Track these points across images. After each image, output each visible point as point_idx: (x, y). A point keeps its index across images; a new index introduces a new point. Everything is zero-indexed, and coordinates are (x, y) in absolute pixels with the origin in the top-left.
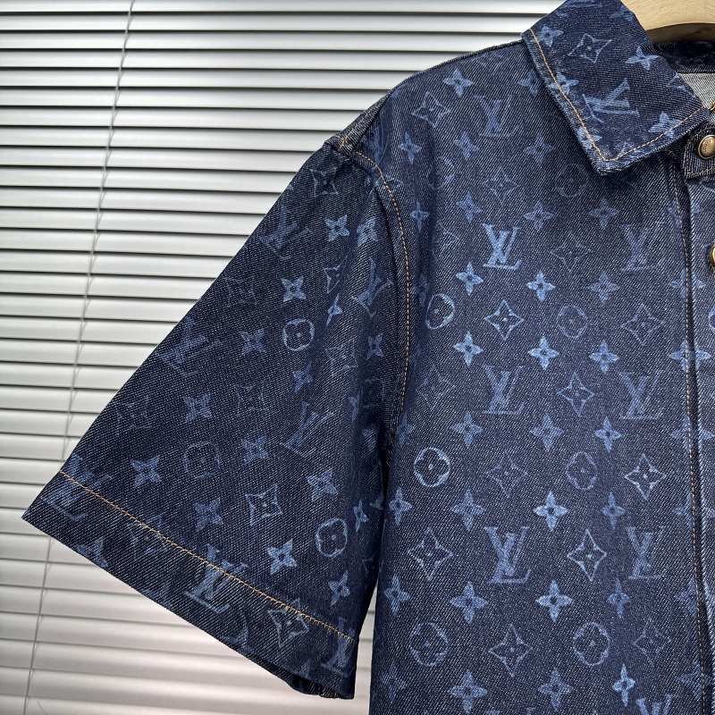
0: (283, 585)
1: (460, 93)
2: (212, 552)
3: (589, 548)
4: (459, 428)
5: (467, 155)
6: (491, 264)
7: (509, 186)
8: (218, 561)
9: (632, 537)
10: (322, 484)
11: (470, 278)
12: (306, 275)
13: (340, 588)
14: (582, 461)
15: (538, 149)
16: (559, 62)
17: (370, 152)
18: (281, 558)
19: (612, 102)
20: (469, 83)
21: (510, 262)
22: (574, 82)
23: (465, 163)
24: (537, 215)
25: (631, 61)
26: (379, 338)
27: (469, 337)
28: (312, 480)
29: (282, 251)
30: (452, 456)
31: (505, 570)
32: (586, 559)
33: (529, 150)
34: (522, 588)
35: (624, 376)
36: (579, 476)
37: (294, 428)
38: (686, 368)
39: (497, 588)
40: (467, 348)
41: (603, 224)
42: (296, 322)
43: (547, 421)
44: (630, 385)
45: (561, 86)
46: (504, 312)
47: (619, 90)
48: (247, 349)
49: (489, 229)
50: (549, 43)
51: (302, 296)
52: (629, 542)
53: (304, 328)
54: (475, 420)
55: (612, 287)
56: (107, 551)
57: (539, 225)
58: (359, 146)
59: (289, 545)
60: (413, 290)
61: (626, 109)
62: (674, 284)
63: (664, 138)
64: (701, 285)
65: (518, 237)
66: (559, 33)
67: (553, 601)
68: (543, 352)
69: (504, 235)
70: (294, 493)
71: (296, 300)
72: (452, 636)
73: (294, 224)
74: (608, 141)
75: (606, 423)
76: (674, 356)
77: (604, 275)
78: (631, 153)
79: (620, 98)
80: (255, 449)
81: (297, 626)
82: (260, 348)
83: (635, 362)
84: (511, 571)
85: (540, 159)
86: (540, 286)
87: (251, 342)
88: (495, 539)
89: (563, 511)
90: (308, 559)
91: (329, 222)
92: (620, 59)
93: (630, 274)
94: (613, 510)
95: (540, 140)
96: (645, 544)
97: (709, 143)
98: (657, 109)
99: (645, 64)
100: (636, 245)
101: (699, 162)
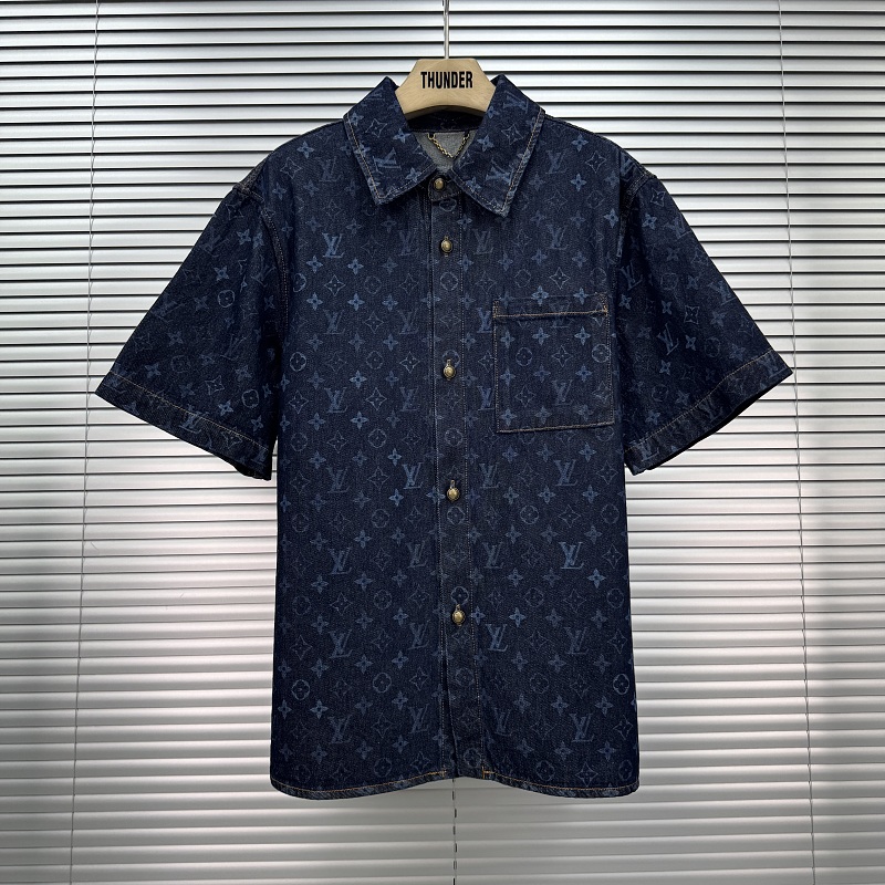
0: (227, 420)
1: (307, 156)
2: (190, 408)
3: (376, 395)
4: (310, 342)
5: (312, 194)
6: (327, 255)
7: (337, 210)
8: (194, 411)
9: (403, 392)
10: (243, 373)
11: (315, 264)
12: (228, 265)
13: (258, 423)
14: (375, 356)
15: (352, 189)
16: (360, 136)
17: (259, 192)
18: (225, 408)
19: (387, 161)
20: (312, 150)
21: (338, 254)
22: (369, 149)
23: (311, 198)
24: (353, 226)
25: (395, 138)
26: (271, 298)
27: (315, 295)
28: (237, 371)
29: (213, 252)
30: (307, 356)
31: (334, 407)
32: (376, 400)
33: (347, 189)
34: (343, 415)
35: (400, 312)
36: (373, 363)
37: (226, 348)
38: (429, 307)
39: (331, 415)
40: (314, 301)
42: (225, 292)
43: (357, 337)
44: (403, 317)
45: (361, 151)
46: (335, 281)
47: (391, 154)
48: (198, 307)
49: (326, 235)
50: (356, 124)
51: (227, 277)
52: (401, 394)
53: (229, 294)
54: (319, 338)
55: (394, 265)
56: (137, 408)
57: (354, 232)
58: (254, 189)
59: (229, 402)
60: (287, 271)
61: (395, 165)
62: (424, 262)
63: (413, 183)
64: (436, 262)
65: (342, 239)
66: (362, 117)
67: (359, 420)
68: (356, 302)
69: (334, 238)
70: (229, 378)
71: (224, 279)
72: (310, 437)
73: (219, 237)
74: (383, 186)
75: (390, 336)
76: (424, 300)
77: (390, 259)
78: (395, 192)
79: (392, 159)
80: (208, 359)
81: (236, 439)
82: (205, 305)
83: (405, 305)
84: (337, 407)
85: (353, 194)
86: (355, 266)
87: (200, 303)
88: (330, 394)
89: (364, 379)
90: (239, 409)
91: (239, 234)
92: (389, 137)
93: (403, 258)
94: (392, 378)
95: (353, 183)
96: (410, 395)
97: (439, 182)
98: (409, 166)
99: (403, 139)
100: (405, 241)
101: (436, 194)
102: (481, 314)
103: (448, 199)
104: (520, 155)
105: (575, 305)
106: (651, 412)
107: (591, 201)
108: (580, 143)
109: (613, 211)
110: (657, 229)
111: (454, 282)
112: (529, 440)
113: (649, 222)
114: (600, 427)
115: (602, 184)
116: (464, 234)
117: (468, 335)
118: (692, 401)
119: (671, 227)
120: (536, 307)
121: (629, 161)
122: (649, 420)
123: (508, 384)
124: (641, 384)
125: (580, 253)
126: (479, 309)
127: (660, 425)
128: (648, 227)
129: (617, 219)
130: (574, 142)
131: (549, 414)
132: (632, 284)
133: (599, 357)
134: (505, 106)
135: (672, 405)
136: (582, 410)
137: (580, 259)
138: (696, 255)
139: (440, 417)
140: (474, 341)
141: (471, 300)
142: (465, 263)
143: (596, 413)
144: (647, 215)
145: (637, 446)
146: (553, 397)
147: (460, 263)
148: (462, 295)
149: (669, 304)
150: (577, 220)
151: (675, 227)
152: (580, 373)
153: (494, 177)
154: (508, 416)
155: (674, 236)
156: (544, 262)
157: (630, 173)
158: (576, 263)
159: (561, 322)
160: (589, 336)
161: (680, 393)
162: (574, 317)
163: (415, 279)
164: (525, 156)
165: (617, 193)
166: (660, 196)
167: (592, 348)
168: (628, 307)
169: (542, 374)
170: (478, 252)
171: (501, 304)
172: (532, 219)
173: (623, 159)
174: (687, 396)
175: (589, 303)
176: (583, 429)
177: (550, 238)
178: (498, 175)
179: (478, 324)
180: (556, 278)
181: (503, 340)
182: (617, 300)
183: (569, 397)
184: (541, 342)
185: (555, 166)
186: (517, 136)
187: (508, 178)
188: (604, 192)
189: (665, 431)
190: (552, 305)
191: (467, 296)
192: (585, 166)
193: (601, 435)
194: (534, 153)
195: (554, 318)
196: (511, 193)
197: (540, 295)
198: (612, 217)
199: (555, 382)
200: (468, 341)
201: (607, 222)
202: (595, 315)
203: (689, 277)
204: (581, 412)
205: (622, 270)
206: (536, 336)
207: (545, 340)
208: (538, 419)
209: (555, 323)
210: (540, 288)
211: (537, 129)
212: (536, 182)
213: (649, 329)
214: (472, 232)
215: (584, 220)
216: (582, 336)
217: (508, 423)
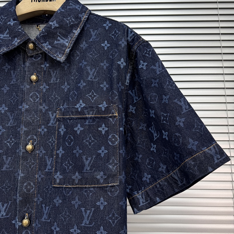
9: (5, 159)
19: (5, 36)
25: (8, 23)
35: (9, 114)
38: (23, 110)
41: (6, 71)
44: (10, 116)
47: (7, 32)
55: (8, 88)
61: (8, 37)
62: (22, 87)
63: (15, 45)
64: (28, 87)
76: (20, 107)
77: (6, 85)
78: (4, 50)
79: (7, 34)
83: (11, 110)
92: (6, 23)
93: (12, 84)
96: (8, 160)
97: (31, 45)
98: (15, 37)
99: (12, 24)
100: (13, 76)
101: (31, 52)
102: (51, 115)
103: (38, 54)
104: (74, 31)
105: (99, 111)
106: (145, 174)
107: (112, 55)
108: (107, 25)
109: (122, 60)
110: (147, 69)
111: (37, 97)
112: (68, 193)
113: (143, 65)
114: (111, 186)
115: (117, 45)
116: (45, 72)
117: (43, 127)
118: (168, 171)
119: (154, 68)
120: (77, 112)
121: (133, 33)
122: (144, 179)
123: (60, 156)
124: (141, 156)
125: (105, 83)
126: (50, 113)
127: (150, 183)
128: (142, 68)
129: (125, 64)
130: (104, 25)
131: (80, 177)
132: (136, 100)
133: (112, 142)
134: (68, 7)
135: (157, 171)
136: (100, 176)
137: (105, 86)
138: (168, 83)
139: (22, 175)
140: (46, 130)
141: (46, 108)
142: (44, 87)
143: (108, 177)
144: (141, 62)
145: (137, 195)
146: (83, 166)
147: (42, 87)
148: (41, 104)
149: (153, 111)
150: (105, 65)
151: (156, 67)
152: (100, 151)
153: (59, 42)
154: (58, 176)
155: (156, 73)
156: (84, 87)
157: (133, 40)
158: (102, 88)
159: (91, 121)
160: (107, 129)
161: (161, 165)
162: (98, 118)
163: (17, 96)
164: (77, 32)
165: (125, 50)
166: (150, 51)
167: (108, 136)
168: (134, 112)
169: (77, 151)
170: (52, 82)
171: (61, 110)
172: (81, 65)
173: (129, 32)
174: (165, 167)
175: (108, 110)
176: (100, 187)
177: (88, 74)
178: (62, 41)
179: (49, 121)
180: (91, 96)
181: (60, 130)
182: (126, 108)
183: (92, 167)
184: (78, 132)
185: (93, 37)
186: (72, 21)
187: (67, 43)
188: (118, 50)
189: (153, 188)
190: (86, 111)
191: (44, 105)
192: (110, 37)
193: (111, 192)
194: (82, 30)
195: (87, 118)
196: (68, 50)
197: (80, 105)
198: (122, 63)
199: (84, 157)
200: (43, 130)
201: (119, 65)
202: (110, 117)
203: (164, 96)
204: (98, 177)
205: (130, 92)
206: (76, 129)
207: (81, 131)
208: (74, 180)
209: (87, 121)
210: (81, 101)
211: (85, 18)
212: (83, 45)
213: (145, 125)
214: (49, 71)
215: (108, 65)
216: (103, 129)
217: (58, 181)
